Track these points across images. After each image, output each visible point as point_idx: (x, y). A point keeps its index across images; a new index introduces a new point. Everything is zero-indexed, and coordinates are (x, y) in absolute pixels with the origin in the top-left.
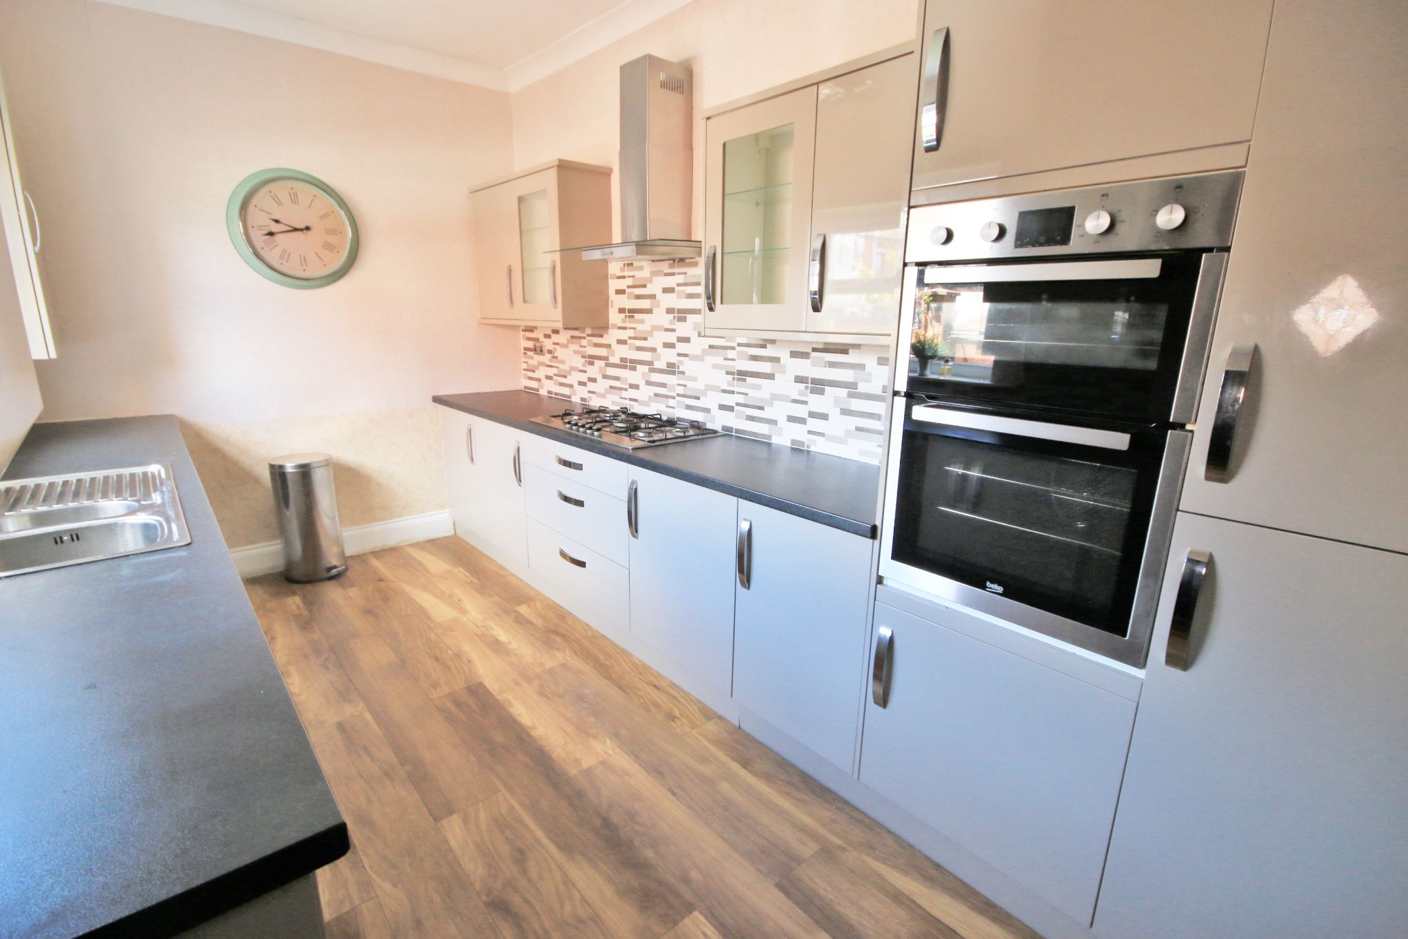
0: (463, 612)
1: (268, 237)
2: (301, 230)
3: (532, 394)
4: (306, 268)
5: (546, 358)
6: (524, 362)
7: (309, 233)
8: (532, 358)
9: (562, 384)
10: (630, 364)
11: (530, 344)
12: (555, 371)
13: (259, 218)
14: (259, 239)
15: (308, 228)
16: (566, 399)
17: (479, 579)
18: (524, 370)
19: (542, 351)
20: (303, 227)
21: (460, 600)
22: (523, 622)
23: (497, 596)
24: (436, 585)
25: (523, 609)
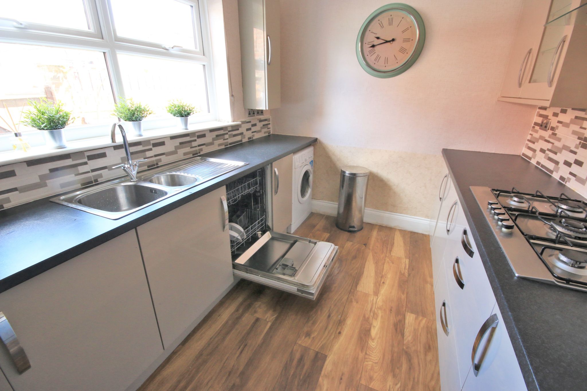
0: (376, 293)
1: (372, 48)
2: (389, 41)
3: (525, 160)
4: (387, 65)
5: (547, 134)
6: (530, 134)
7: (394, 42)
8: (537, 132)
9: (550, 159)
11: (539, 120)
12: (549, 146)
13: (370, 38)
14: (367, 48)
15: (393, 40)
16: (547, 175)
17: (409, 275)
18: (528, 140)
19: (546, 127)
20: (391, 39)
21: (383, 283)
22: (398, 330)
23: (405, 295)
24: (384, 264)
25: (410, 318)
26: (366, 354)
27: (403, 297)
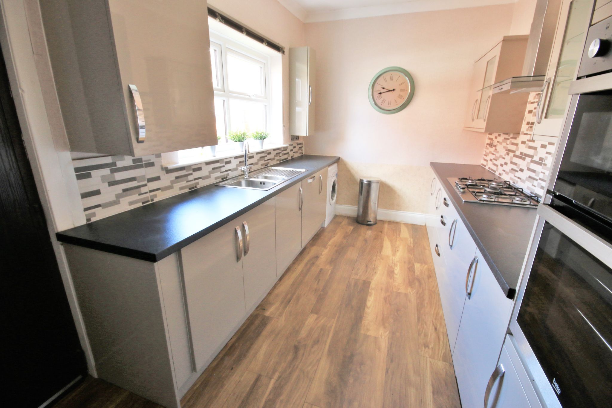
0: (394, 255)
1: (379, 95)
2: (391, 91)
3: (482, 167)
5: (492, 150)
6: (485, 151)
7: (394, 91)
8: (488, 149)
9: (495, 165)
11: (489, 141)
12: (494, 157)
13: (378, 88)
14: (376, 95)
15: (394, 90)
18: (484, 155)
19: (492, 145)
20: (392, 89)
21: (398, 250)
22: (411, 270)
23: (413, 255)
24: (396, 241)
25: (417, 266)
26: (393, 280)
27: (412, 256)
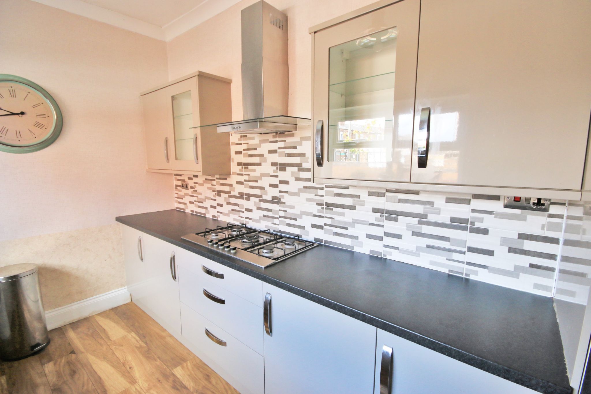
2: (17, 114)
3: (181, 212)
4: (20, 139)
5: (190, 191)
6: (176, 193)
7: (24, 116)
8: (181, 191)
9: (200, 207)
10: (247, 197)
11: (180, 183)
12: (195, 199)
15: (22, 113)
16: (203, 217)
17: (146, 343)
18: (176, 197)
19: (187, 187)
22: (179, 388)
23: (158, 360)
24: (113, 353)
25: (178, 372)
27: (158, 362)
